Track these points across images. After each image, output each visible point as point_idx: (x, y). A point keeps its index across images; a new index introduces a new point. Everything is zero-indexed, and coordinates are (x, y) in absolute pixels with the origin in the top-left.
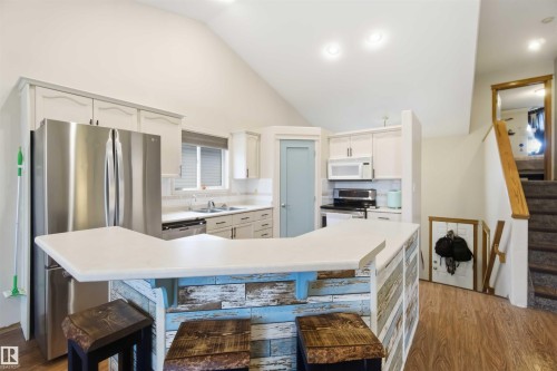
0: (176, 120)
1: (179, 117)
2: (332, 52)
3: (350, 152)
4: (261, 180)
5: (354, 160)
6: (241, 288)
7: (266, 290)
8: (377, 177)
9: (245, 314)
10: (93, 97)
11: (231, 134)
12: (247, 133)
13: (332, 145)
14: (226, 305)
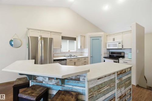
0: (60, 34)
1: (61, 33)
2: (106, 8)
3: (114, 40)
4: (85, 49)
5: (115, 42)
6: (47, 79)
7: (53, 80)
8: (124, 48)
9: (48, 86)
10: (41, 30)
11: (77, 36)
12: (81, 36)
13: (108, 38)
14: (44, 82)
